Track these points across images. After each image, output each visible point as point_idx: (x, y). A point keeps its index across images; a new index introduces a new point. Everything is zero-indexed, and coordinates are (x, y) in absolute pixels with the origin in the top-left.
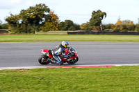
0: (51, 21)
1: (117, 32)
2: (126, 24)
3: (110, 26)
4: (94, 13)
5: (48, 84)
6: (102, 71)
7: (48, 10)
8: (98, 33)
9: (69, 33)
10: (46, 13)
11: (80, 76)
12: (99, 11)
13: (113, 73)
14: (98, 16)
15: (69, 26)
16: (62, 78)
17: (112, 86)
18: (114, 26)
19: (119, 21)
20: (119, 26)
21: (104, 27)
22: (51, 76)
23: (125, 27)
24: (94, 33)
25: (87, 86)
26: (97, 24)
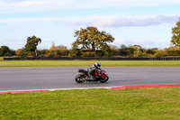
1: (52, 57)
2: (60, 49)
3: (44, 52)
4: (29, 39)
6: (36, 96)
8: (33, 59)
9: (5, 59)
11: (15, 101)
12: (34, 37)
13: (47, 98)
14: (33, 42)
15: (5, 52)
17: (46, 110)
18: (48, 51)
19: (53, 47)
20: (53, 52)
21: (39, 52)
23: (59, 52)
24: (29, 59)
25: (22, 111)
26: (31, 50)
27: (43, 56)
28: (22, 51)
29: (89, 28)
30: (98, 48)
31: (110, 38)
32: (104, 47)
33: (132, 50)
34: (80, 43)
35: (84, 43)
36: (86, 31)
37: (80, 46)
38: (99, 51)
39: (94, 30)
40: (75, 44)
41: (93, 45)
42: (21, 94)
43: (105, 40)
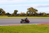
0: (3, 13)
1: (21, 16)
3: (19, 14)
5: (3, 30)
6: (17, 26)
7: (3, 10)
8: (16, 16)
9: (8, 16)
10: (2, 11)
11: (11, 28)
12: (16, 10)
13: (20, 27)
14: (16, 12)
15: (8, 14)
16: (6, 28)
17: (19, 30)
19: (21, 13)
21: (17, 14)
22: (3, 28)
23: (23, 14)
24: (15, 16)
25: (13, 30)
26: (15, 14)
27: (19, 15)
28: (13, 14)
29: (31, 8)
30: (34, 13)
31: (37, 11)
32: (35, 13)
33: (43, 14)
34: (29, 12)
35: (30, 12)
36: (30, 8)
37: (29, 13)
38: (34, 14)
39: (32, 8)
40: (27, 12)
41: (32, 12)
42: (13, 26)
43: (36, 11)
